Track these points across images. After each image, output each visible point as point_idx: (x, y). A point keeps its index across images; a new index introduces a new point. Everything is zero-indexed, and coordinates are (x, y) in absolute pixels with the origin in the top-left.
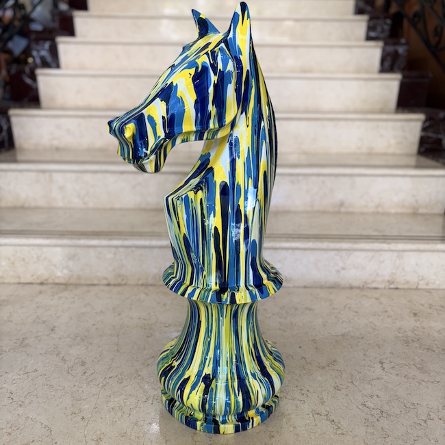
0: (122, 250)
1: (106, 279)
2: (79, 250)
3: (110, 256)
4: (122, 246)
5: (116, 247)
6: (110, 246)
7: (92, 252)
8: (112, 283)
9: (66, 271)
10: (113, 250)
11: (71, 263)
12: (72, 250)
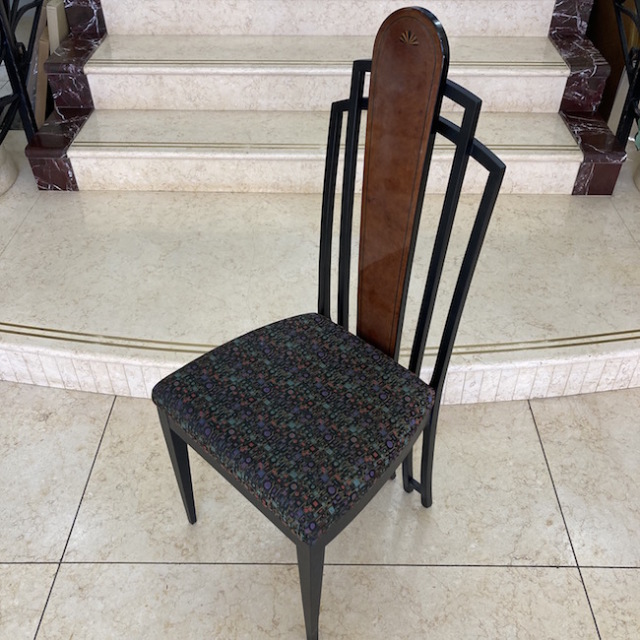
0: (244, 162)
1: (230, 187)
2: (205, 162)
3: (233, 167)
4: (244, 159)
5: (239, 160)
6: (233, 159)
7: (217, 164)
8: (235, 191)
9: (194, 181)
10: (236, 162)
11: (198, 174)
12: (199, 163)
